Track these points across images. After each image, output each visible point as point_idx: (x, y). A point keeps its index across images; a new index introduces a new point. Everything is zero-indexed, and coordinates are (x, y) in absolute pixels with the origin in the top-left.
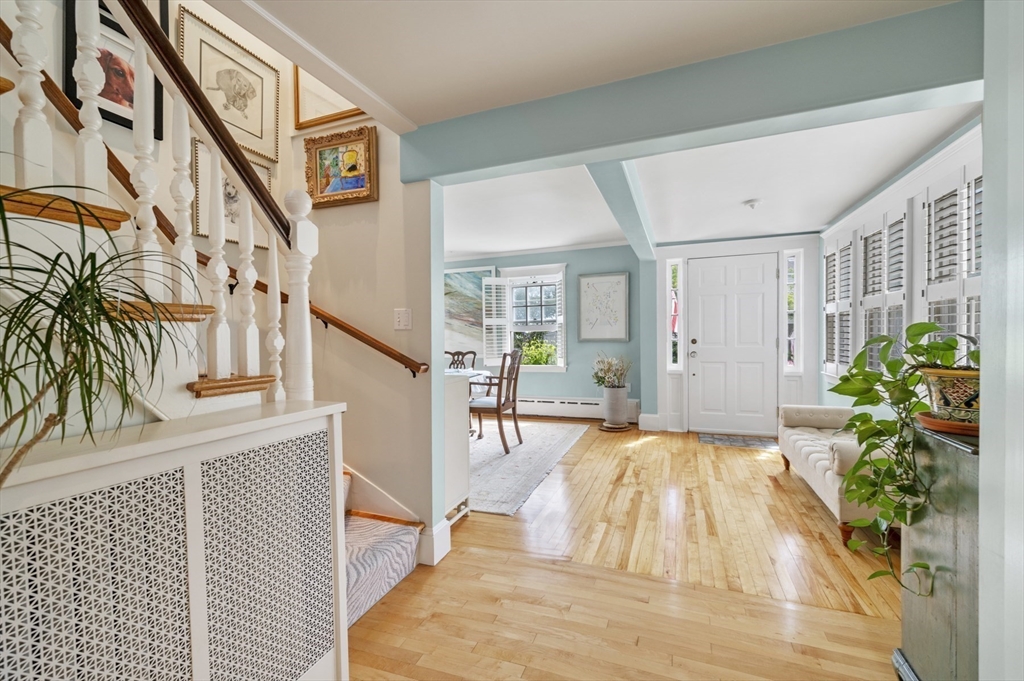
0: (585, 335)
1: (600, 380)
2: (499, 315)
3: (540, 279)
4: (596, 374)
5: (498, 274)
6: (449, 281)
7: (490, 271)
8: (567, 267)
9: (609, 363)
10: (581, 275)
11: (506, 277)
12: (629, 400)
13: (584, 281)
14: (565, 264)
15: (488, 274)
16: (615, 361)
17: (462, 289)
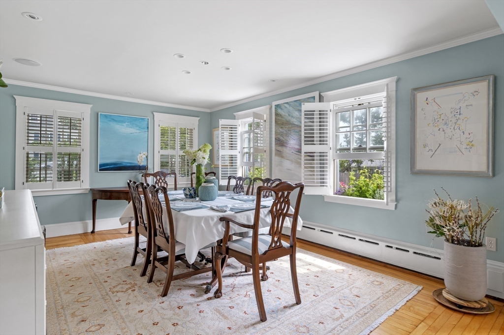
0: (420, 165)
1: (438, 230)
2: (322, 142)
3: (365, 99)
4: (432, 220)
5: (321, 99)
6: (280, 111)
7: (314, 98)
8: (398, 81)
9: (452, 207)
10: (416, 89)
11: (329, 101)
12: (488, 261)
13: (421, 96)
14: (395, 78)
15: (312, 100)
16: (462, 205)
17: (290, 118)
